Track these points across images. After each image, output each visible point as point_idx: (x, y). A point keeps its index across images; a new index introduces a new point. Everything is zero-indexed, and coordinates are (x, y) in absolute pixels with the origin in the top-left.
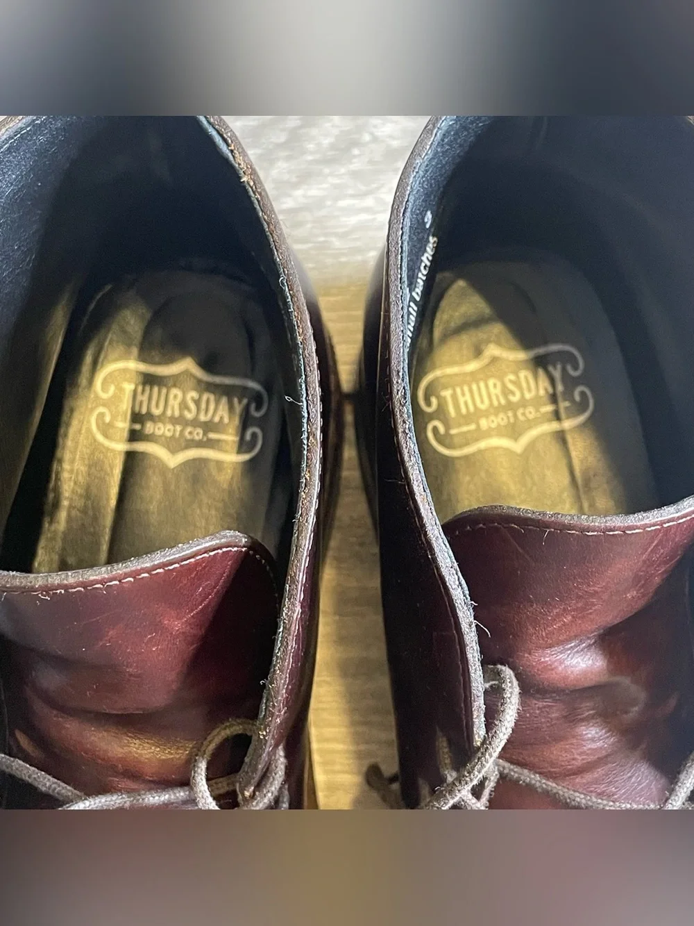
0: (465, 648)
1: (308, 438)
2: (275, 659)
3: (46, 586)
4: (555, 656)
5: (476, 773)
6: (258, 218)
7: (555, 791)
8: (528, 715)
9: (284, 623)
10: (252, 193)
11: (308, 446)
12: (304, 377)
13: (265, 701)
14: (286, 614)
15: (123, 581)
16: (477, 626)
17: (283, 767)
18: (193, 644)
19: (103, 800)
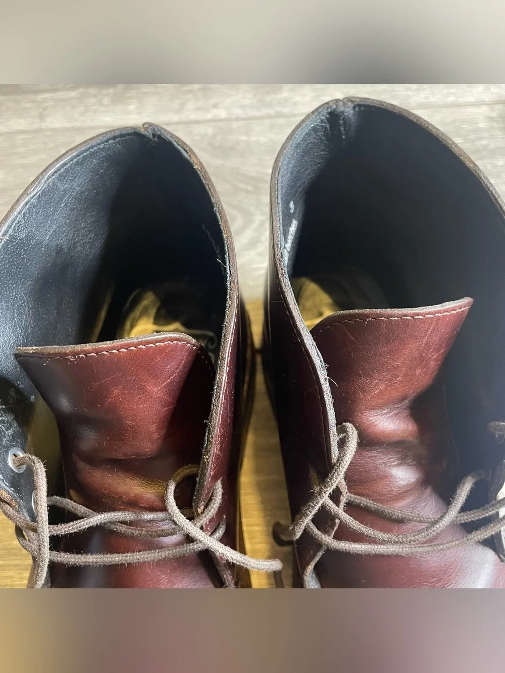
0: (323, 394)
1: (230, 284)
2: (212, 406)
3: (74, 352)
4: (376, 417)
5: (335, 479)
6: (202, 183)
7: (382, 509)
8: (363, 462)
9: (217, 383)
10: (199, 173)
11: (230, 288)
12: (227, 254)
13: (207, 435)
14: (219, 378)
15: (120, 350)
16: (329, 380)
17: (220, 493)
18: (165, 407)
19: (113, 515)
